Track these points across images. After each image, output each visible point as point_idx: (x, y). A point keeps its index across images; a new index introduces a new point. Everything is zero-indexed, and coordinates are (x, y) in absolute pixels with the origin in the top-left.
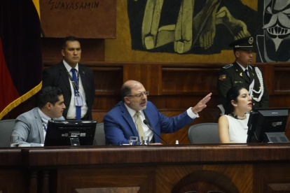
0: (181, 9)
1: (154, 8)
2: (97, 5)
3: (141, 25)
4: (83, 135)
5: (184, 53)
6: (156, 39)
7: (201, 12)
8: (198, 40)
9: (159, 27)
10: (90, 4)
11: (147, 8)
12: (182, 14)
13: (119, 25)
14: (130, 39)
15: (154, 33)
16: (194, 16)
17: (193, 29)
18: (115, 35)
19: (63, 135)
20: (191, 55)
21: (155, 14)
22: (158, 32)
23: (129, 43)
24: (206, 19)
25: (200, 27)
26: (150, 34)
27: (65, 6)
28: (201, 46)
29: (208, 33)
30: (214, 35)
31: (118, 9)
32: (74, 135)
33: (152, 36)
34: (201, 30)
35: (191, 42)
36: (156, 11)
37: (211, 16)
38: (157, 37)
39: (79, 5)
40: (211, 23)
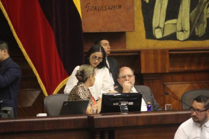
0: (181, 7)
1: (161, 8)
2: (120, 7)
3: (152, 21)
4: (131, 103)
5: (185, 40)
6: (163, 31)
7: (196, 9)
8: (194, 30)
9: (165, 21)
10: (115, 7)
11: (156, 7)
12: (182, 11)
13: (136, 21)
14: (144, 32)
15: (162, 26)
16: (190, 12)
17: (190, 22)
18: (134, 29)
19: (114, 104)
20: (189, 41)
21: (162, 12)
22: (164, 25)
23: (143, 34)
24: (199, 14)
25: (195, 20)
26: (158, 27)
27: (97, 9)
28: (197, 34)
29: (201, 25)
30: (205, 26)
31: (136, 9)
32: (124, 104)
33: (160, 28)
34: (196, 23)
35: (189, 32)
36: (162, 9)
37: (203, 12)
38: (164, 28)
39: (107, 7)
40: (203, 17)
